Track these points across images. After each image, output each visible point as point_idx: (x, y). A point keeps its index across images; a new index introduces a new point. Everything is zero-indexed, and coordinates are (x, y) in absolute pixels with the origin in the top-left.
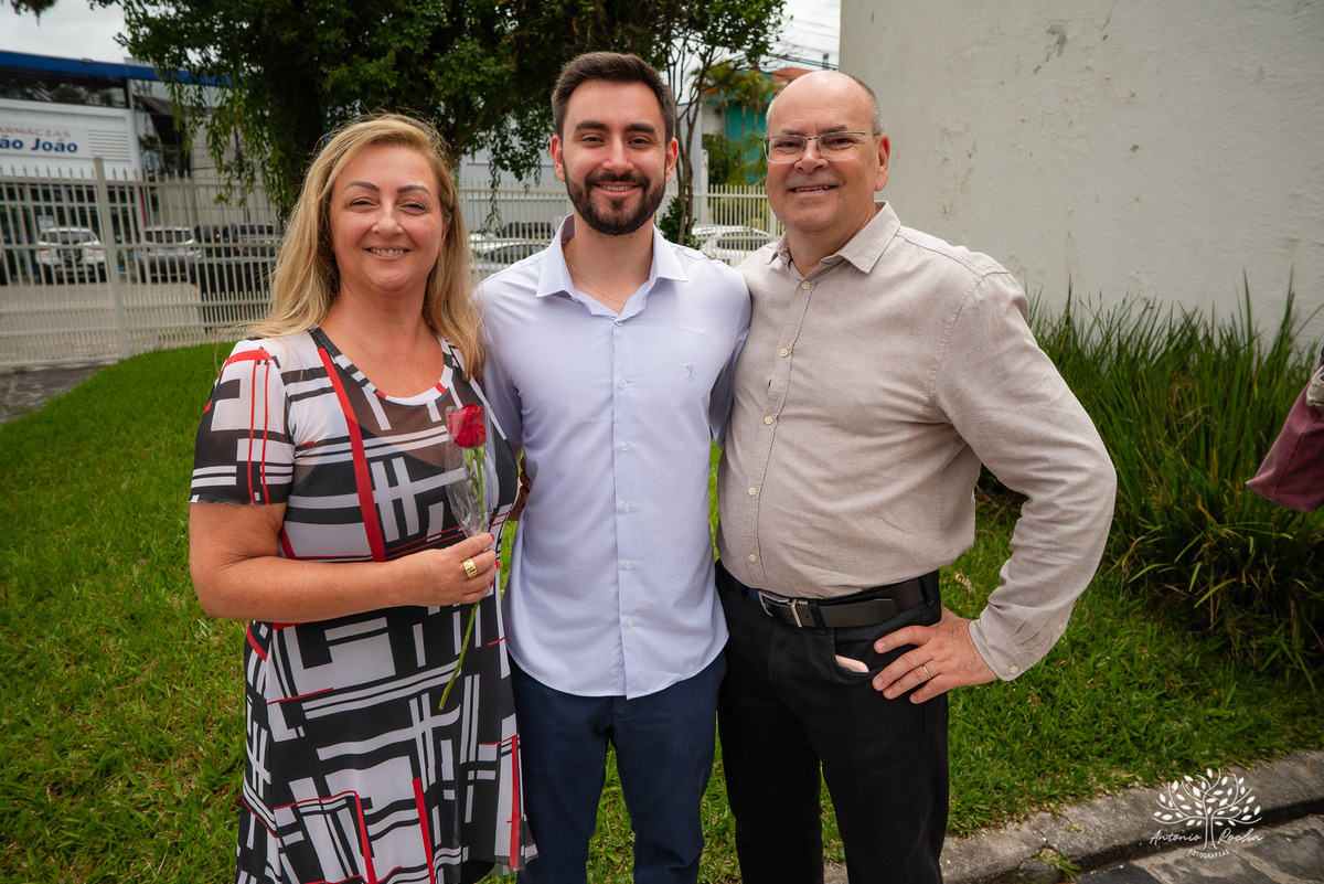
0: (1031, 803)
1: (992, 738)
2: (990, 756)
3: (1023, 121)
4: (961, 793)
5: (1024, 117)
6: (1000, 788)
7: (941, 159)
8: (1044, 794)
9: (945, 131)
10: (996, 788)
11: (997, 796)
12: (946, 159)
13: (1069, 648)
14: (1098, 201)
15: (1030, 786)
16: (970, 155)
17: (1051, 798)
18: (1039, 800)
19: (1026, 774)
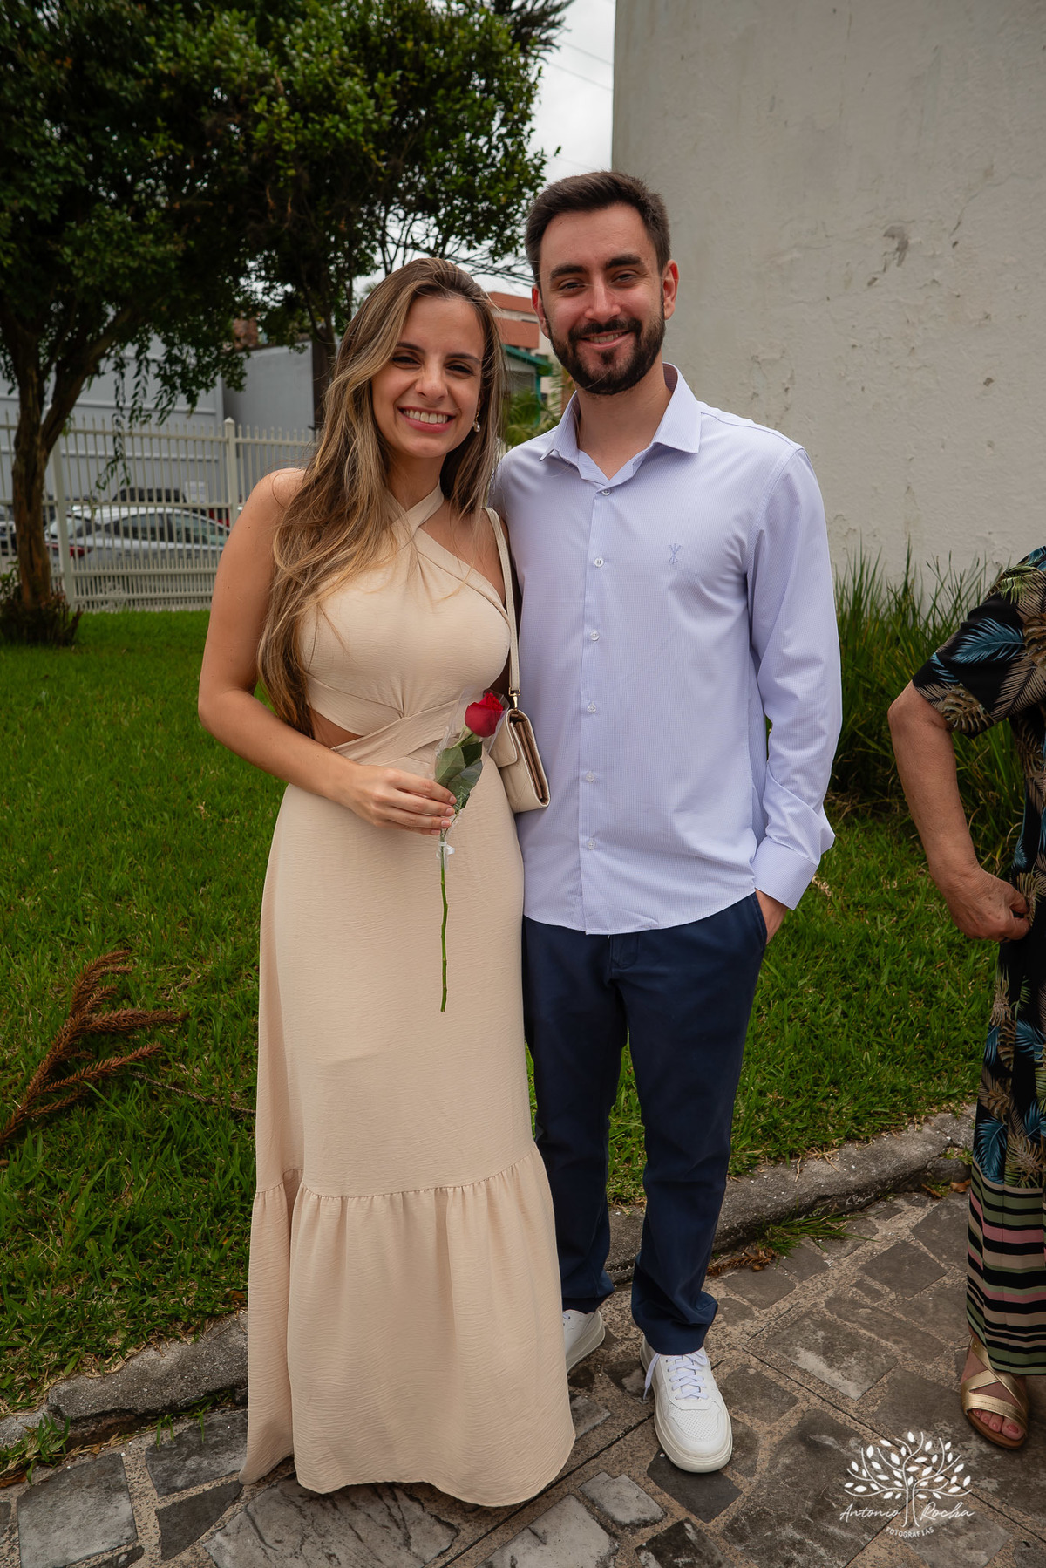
0: (930, 1104)
1: (879, 1043)
2: (881, 1061)
3: (854, 346)
4: (856, 1099)
5: (853, 341)
6: (897, 1091)
7: (750, 394)
8: (943, 1094)
9: (754, 359)
10: (892, 1092)
11: (894, 1099)
12: (756, 395)
13: (946, 949)
14: (943, 447)
15: (926, 1088)
16: (787, 390)
17: (950, 1097)
18: (937, 1101)
19: (921, 1076)
